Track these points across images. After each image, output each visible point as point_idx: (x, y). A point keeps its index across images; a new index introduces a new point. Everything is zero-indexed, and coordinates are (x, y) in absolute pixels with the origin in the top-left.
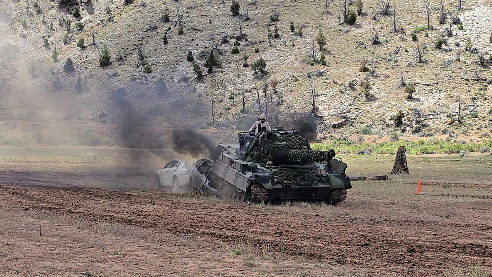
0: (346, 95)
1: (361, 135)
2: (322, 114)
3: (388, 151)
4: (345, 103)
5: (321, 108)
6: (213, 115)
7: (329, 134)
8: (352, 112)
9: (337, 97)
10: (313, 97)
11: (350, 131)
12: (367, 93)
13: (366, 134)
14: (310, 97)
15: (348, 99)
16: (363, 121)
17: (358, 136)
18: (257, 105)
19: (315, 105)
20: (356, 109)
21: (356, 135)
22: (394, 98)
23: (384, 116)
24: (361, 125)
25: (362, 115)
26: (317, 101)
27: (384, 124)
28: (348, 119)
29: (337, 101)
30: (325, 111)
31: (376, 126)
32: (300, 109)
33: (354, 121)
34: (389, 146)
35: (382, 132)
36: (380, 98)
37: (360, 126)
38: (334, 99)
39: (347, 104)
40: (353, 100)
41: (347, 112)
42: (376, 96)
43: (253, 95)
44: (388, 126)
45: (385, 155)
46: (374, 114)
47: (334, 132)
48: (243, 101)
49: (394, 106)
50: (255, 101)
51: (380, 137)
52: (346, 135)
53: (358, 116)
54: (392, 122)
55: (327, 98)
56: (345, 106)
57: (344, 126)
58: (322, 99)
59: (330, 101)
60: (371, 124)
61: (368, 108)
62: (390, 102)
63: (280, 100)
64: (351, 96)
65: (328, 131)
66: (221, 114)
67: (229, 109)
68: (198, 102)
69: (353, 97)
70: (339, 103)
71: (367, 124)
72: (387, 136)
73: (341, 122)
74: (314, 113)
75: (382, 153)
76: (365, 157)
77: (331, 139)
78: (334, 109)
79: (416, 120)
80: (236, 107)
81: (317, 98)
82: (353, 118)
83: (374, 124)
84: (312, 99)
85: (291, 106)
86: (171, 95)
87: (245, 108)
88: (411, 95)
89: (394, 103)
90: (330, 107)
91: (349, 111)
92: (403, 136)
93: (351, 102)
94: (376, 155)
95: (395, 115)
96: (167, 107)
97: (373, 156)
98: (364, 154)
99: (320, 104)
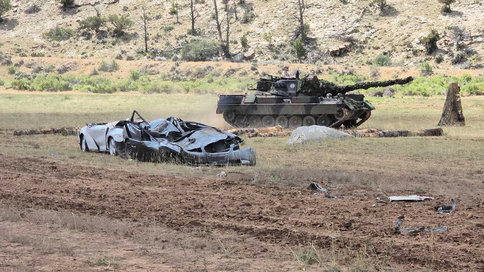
0: (350, 7)
1: (375, 66)
2: (314, 35)
3: (420, 91)
4: (349, 17)
5: (312, 25)
6: (146, 39)
7: (327, 66)
8: (361, 31)
9: (337, 9)
10: (301, 10)
11: (358, 61)
12: (382, 3)
13: (383, 65)
14: (296, 9)
15: (354, 12)
16: (378, 46)
17: (371, 68)
18: (214, 22)
19: (304, 20)
20: (366, 27)
21: (368, 67)
22: (423, 12)
23: (409, 38)
24: (375, 51)
25: (376, 37)
26: (306, 14)
27: (410, 50)
28: (355, 43)
29: (337, 15)
30: (319, 31)
31: (397, 52)
32: (280, 28)
33: (365, 45)
34: (420, 84)
35: (406, 63)
36: (403, 11)
37: (373, 53)
38: (332, 11)
39: (353, 19)
40: (361, 14)
41: (352, 32)
42: (396, 8)
43: (207, 7)
44: (415, 53)
45: (415, 97)
46: (394, 35)
47: (334, 63)
48: (193, 16)
49: (424, 23)
50: (211, 16)
51: (404, 71)
52: (352, 66)
53: (369, 38)
54: (422, 47)
55: (321, 10)
56: (350, 23)
57: (348, 53)
58: (313, 12)
59: (326, 16)
60: (391, 50)
61: (385, 26)
62: (418, 17)
63: (249, 15)
64: (359, 8)
65: (325, 61)
66: (158, 36)
67: (171, 29)
68: (122, 18)
69: (361, 9)
70: (340, 17)
71: (383, 50)
72: (415, 68)
73: (345, 47)
74: (302, 33)
75: (410, 94)
76: (387, 100)
77: (330, 73)
78: (332, 28)
79: (458, 45)
80: (181, 26)
81: (305, 10)
82: (362, 40)
83: (395, 50)
84: (299, 13)
85: (267, 23)
86: (79, 8)
87: (195, 27)
88: (448, 6)
89: (424, 19)
90: (326, 24)
91: (356, 31)
92: (438, 68)
93: (358, 17)
94: (402, 98)
95: (426, 36)
96: (75, 26)
97: (398, 98)
98: (382, 96)
99: (310, 20)
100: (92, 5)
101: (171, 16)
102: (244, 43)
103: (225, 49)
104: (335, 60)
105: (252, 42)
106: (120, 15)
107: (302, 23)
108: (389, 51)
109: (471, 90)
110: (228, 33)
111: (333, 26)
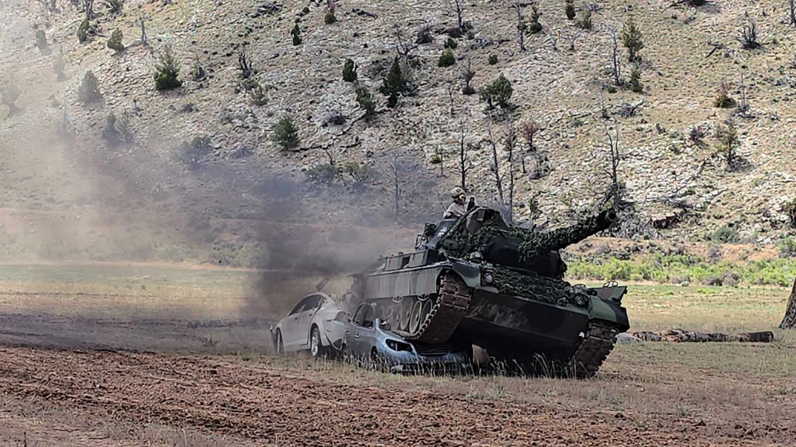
0: (684, 158)
1: (715, 243)
2: (632, 198)
3: (775, 278)
4: (681, 173)
5: (629, 184)
6: (398, 197)
7: (647, 241)
8: (697, 193)
9: (665, 161)
10: (614, 161)
11: (691, 235)
12: (730, 153)
13: (727, 242)
14: (607, 160)
15: (689, 166)
16: (721, 214)
17: (710, 245)
18: (493, 177)
19: (618, 177)
20: (705, 187)
21: (705, 244)
22: (787, 166)
23: (767, 203)
24: (717, 222)
25: (719, 201)
26: (622, 168)
27: (766, 221)
28: (688, 209)
29: (666, 170)
30: (639, 191)
31: (748, 224)
32: (584, 186)
33: (702, 213)
34: (777, 268)
35: (761, 238)
36: (759, 165)
37: (713, 224)
38: (658, 165)
39: (687, 176)
40: (700, 168)
41: (685, 194)
42: (750, 161)
43: (484, 156)
44: (774, 224)
45: (767, 287)
46: (745, 198)
47: (658, 237)
48: (463, 168)
49: (788, 182)
50: (488, 167)
51: (756, 249)
52: (683, 243)
53: (709, 203)
54: (784, 217)
55: (643, 162)
56: (683, 181)
57: (678, 224)
58: (632, 166)
59: (649, 170)
60: (739, 220)
61: (733, 186)
62: (780, 173)
63: (543, 168)
64: (696, 160)
65: (645, 234)
66: (415, 194)
67: (432, 184)
68: (365, 168)
69: (699, 162)
70: (669, 173)
71: (728, 221)
72: (771, 246)
73: (674, 215)
74: (615, 194)
75: (762, 282)
76: (726, 290)
77: (652, 252)
78: (658, 188)
80: (446, 180)
81: (621, 162)
82: (699, 206)
83: (745, 220)
84: (611, 166)
85: (566, 180)
86: (306, 152)
87: (466, 183)
89: (789, 176)
90: (650, 182)
91: (691, 192)
93: (695, 172)
94: (749, 287)
95: (791, 201)
96: (300, 178)
97: (742, 288)
98: (721, 285)
99: (627, 177)
100: (324, 149)
101: (433, 166)
102: (534, 207)
104: (659, 234)
105: (545, 205)
106: (363, 163)
107: (615, 181)
108: (736, 222)
110: (512, 192)
111: (659, 186)
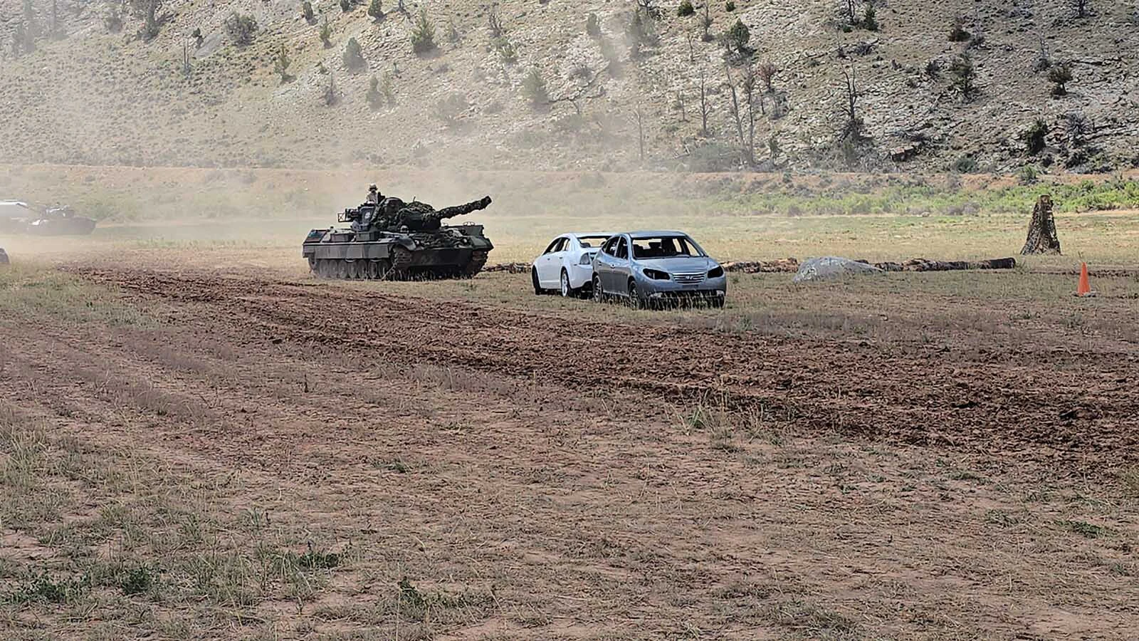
0: (921, 92)
1: (955, 174)
2: (870, 133)
3: (1015, 206)
4: (918, 107)
5: (867, 120)
6: (642, 143)
7: (887, 174)
8: (935, 126)
9: (902, 96)
10: (851, 99)
11: (930, 167)
12: (966, 85)
13: (966, 172)
14: (844, 98)
15: (926, 100)
16: (959, 145)
17: (949, 175)
18: (733, 119)
19: (856, 113)
20: (943, 119)
21: (944, 176)
22: (1024, 95)
23: (1005, 132)
24: (955, 153)
25: (957, 132)
26: (859, 105)
27: (1005, 149)
28: (926, 142)
29: (903, 105)
30: (877, 127)
31: (986, 153)
32: (823, 124)
33: (940, 145)
34: (1017, 196)
35: (1000, 167)
36: (996, 96)
37: (952, 155)
38: (895, 100)
39: (925, 109)
40: (937, 101)
41: (923, 127)
42: (987, 92)
43: (724, 99)
44: (1013, 153)
45: (1008, 215)
46: (983, 129)
47: (897, 170)
48: (704, 112)
49: (1026, 111)
50: (728, 110)
51: (996, 178)
52: (922, 174)
53: (947, 135)
54: (1023, 145)
55: (880, 98)
56: (920, 115)
57: (917, 157)
58: (869, 102)
59: (886, 106)
60: (977, 150)
61: (970, 117)
62: (1017, 103)
63: (781, 108)
64: (933, 94)
65: (884, 168)
66: (658, 140)
67: (675, 129)
68: (610, 116)
69: (936, 95)
70: (906, 107)
71: (967, 151)
72: (1011, 174)
73: (912, 148)
74: (853, 130)
75: (1002, 210)
76: (966, 219)
77: (891, 185)
78: (895, 122)
79: (1075, 139)
80: (688, 124)
81: (858, 99)
82: (937, 138)
83: (983, 150)
84: (849, 103)
85: (805, 119)
86: (555, 104)
87: (707, 126)
88: (1061, 86)
89: (1026, 105)
90: (888, 117)
91: (928, 125)
92: (1046, 173)
93: (932, 106)
94: (989, 216)
95: (1029, 129)
96: (548, 129)
97: (983, 217)
98: (961, 214)
99: (865, 113)
100: (571, 100)
101: (675, 112)
102: (774, 146)
103: (749, 155)
104: (898, 167)
105: (785, 144)
106: (607, 112)
107: (853, 117)
108: (975, 152)
109: (1090, 203)
110: (752, 133)
111: (897, 120)
